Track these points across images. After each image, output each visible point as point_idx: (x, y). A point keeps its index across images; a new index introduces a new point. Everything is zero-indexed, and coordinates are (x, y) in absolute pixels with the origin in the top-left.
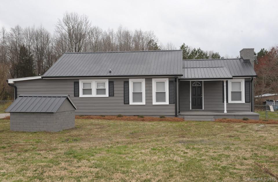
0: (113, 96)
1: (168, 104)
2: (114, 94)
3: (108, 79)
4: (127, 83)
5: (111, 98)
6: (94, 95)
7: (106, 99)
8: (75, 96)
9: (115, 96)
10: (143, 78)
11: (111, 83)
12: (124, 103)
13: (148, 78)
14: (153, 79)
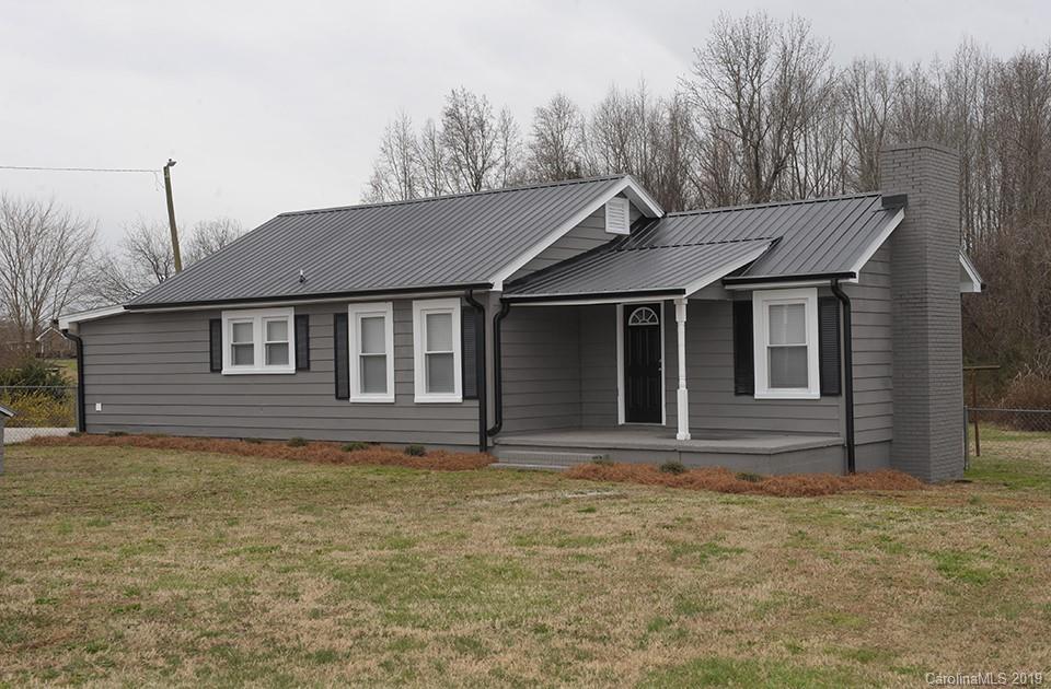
0: (308, 368)
1: (461, 401)
2: (308, 361)
3: (295, 306)
4: (341, 320)
5: (303, 376)
6: (259, 366)
7: (288, 380)
8: (212, 370)
9: (312, 368)
10: (386, 301)
11: (301, 322)
12: (334, 397)
13: (402, 299)
14: (414, 302)
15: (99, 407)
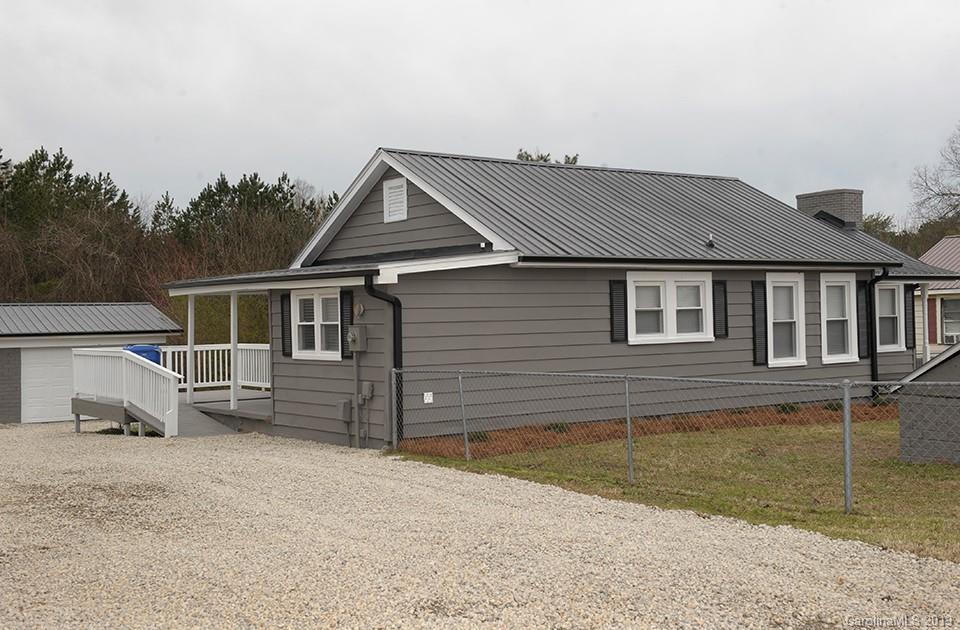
1: (857, 360)
3: (713, 271)
4: (759, 288)
5: (722, 342)
6: (671, 334)
7: (705, 348)
8: (613, 340)
9: (730, 335)
10: (799, 271)
11: (719, 287)
12: (751, 363)
13: (812, 270)
14: (821, 274)
15: (428, 398)
